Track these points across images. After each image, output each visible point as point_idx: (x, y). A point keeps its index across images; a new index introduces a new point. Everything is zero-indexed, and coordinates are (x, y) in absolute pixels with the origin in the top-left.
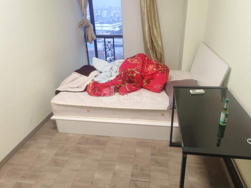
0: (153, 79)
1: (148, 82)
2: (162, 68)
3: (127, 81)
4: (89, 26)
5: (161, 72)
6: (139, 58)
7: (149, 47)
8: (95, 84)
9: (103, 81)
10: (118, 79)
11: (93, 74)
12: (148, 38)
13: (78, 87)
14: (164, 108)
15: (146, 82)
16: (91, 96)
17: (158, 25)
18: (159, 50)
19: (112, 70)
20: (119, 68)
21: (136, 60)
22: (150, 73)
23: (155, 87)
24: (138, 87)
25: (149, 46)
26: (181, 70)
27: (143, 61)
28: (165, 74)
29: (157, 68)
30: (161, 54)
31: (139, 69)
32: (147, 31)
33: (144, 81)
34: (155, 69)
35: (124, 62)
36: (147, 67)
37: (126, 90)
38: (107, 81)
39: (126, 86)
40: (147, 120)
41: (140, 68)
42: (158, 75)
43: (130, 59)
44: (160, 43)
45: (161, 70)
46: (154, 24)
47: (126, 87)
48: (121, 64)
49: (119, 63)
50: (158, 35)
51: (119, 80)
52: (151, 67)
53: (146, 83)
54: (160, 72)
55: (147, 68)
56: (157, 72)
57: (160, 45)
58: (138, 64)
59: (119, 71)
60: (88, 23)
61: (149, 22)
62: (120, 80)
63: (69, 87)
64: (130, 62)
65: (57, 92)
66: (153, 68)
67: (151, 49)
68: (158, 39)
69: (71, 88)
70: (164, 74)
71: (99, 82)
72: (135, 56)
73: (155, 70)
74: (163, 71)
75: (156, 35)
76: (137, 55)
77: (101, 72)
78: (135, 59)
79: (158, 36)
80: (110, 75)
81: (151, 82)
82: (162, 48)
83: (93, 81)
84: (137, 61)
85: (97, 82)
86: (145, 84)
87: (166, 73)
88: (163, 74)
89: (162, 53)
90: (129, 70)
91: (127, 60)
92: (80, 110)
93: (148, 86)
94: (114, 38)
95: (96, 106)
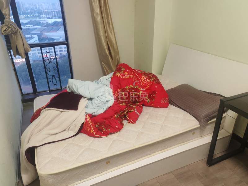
4: (17, 32)
5: (156, 82)
6: (127, 70)
9: (101, 111)
10: (119, 103)
13: (65, 130)
16: (97, 139)
17: (110, 22)
21: (126, 73)
22: (148, 87)
23: (162, 102)
29: (149, 78)
31: (138, 84)
35: (112, 78)
40: (178, 145)
41: (138, 82)
42: (156, 87)
46: (107, 26)
47: (135, 110)
51: (121, 104)
52: (144, 78)
53: (148, 100)
54: (155, 82)
58: (133, 78)
61: (105, 24)
63: (49, 134)
64: (121, 77)
66: (146, 79)
69: (51, 135)
71: (94, 114)
72: (120, 68)
73: (149, 81)
77: (91, 99)
78: (124, 73)
81: (154, 97)
84: (128, 74)
85: (92, 114)
90: (127, 87)
91: (116, 75)
92: (95, 167)
93: (153, 102)
94: (55, 46)
95: (121, 152)
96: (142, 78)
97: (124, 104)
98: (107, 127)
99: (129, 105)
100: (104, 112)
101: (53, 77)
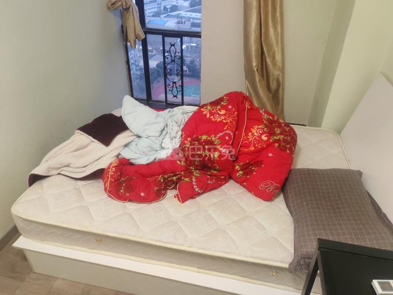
0: (258, 164)
1: (246, 168)
2: (281, 134)
3: (197, 166)
4: (129, 8)
5: (279, 146)
6: (230, 107)
7: (256, 66)
8: (124, 164)
9: (143, 160)
11: (120, 139)
12: (253, 48)
13: (85, 166)
14: (282, 262)
15: (241, 170)
16: (110, 199)
17: (279, 19)
18: (274, 72)
19: (164, 132)
20: (182, 127)
21: (223, 112)
22: (253, 149)
23: (262, 186)
24: (222, 179)
25: (254, 64)
26: (320, 126)
27: (238, 115)
28: (288, 152)
29: (271, 133)
30: (278, 81)
31: (227, 138)
32: (255, 31)
33: (237, 167)
34: (264, 138)
35: (195, 113)
36: (248, 130)
37: (194, 189)
38: (151, 159)
39: (194, 180)
41: (229, 135)
42: (270, 155)
43: (209, 108)
44: (278, 57)
45: (279, 140)
46: (270, 16)
47: (192, 182)
48: (187, 118)
49: (182, 114)
50: (277, 40)
52: (256, 131)
53: (241, 172)
54: (277, 145)
55: (247, 135)
56: (269, 145)
57: (279, 64)
58: (227, 123)
59: (182, 135)
60: (126, 3)
61: (262, 10)
62: (181, 162)
64: (208, 116)
65: (34, 179)
66: (262, 134)
67: (260, 70)
68: (276, 49)
70: (285, 150)
71: (132, 161)
72: (221, 99)
73: (266, 139)
74: (282, 144)
75: (274, 39)
76: (226, 95)
77: (139, 137)
78: (220, 110)
79: (277, 43)
80: (159, 146)
81: (252, 171)
82: (282, 70)
83: (120, 157)
84: (225, 115)
85: (129, 160)
86: (238, 174)
87: (291, 149)
88: (281, 150)
89: (280, 78)
90: (204, 137)
91: (203, 110)
92: (78, 236)
93: (246, 180)
94: (183, 37)
95: (116, 235)
96: (253, 128)
97: (182, 163)
98: (129, 188)
99: (191, 168)
100: (147, 164)
101: (174, 84)
